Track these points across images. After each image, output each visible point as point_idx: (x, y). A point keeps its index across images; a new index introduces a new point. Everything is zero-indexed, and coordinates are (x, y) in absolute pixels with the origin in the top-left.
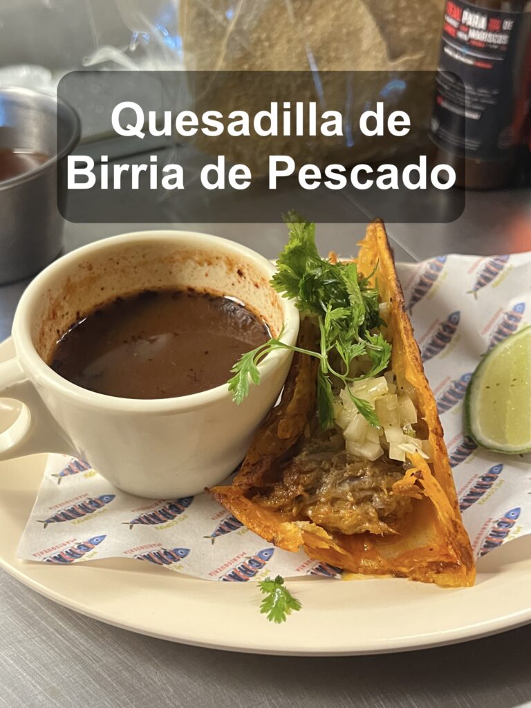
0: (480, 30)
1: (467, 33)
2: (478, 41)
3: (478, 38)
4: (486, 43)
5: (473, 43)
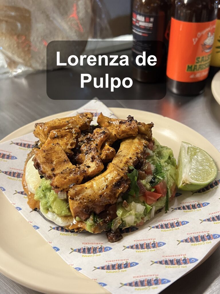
0: (143, 22)
1: (138, 23)
2: (142, 26)
3: (142, 25)
4: (145, 27)
5: (141, 27)
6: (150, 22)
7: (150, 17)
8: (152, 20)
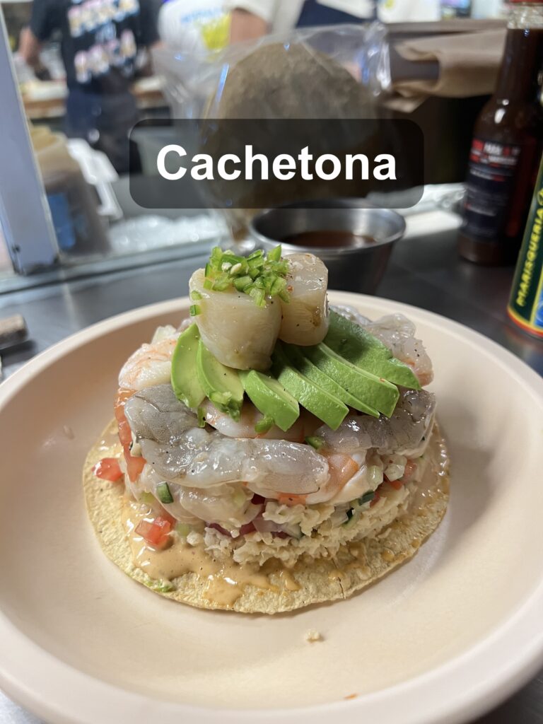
0: (497, 156)
1: (487, 158)
2: (494, 163)
4: (500, 164)
5: (492, 165)
6: (510, 155)
7: (512, 146)
8: (516, 151)
